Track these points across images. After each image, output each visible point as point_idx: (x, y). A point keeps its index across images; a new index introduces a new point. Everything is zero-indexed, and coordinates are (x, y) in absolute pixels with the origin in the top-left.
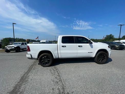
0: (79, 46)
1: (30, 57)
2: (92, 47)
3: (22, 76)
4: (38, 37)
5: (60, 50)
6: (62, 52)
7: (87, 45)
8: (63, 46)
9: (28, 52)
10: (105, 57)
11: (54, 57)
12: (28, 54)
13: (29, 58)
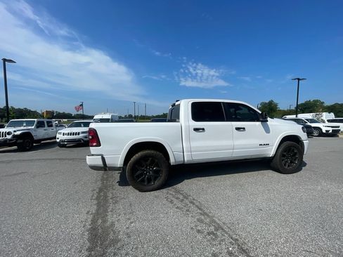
0: (238, 129)
1: (100, 163)
2: (267, 130)
3: (89, 227)
4: (82, 105)
5: (189, 139)
6: (194, 144)
7: (255, 125)
8: (196, 130)
9: (93, 150)
10: (295, 154)
11: (172, 161)
12: (93, 155)
13: (94, 168)
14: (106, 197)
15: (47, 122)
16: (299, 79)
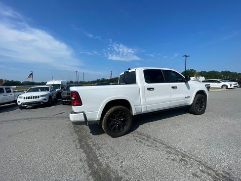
0: (173, 87)
2: (188, 87)
4: (32, 74)
7: (182, 85)
8: (149, 89)
11: (134, 113)
14: (88, 145)
15: (6, 89)
16: (186, 56)
